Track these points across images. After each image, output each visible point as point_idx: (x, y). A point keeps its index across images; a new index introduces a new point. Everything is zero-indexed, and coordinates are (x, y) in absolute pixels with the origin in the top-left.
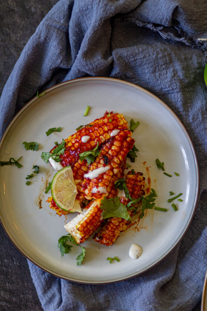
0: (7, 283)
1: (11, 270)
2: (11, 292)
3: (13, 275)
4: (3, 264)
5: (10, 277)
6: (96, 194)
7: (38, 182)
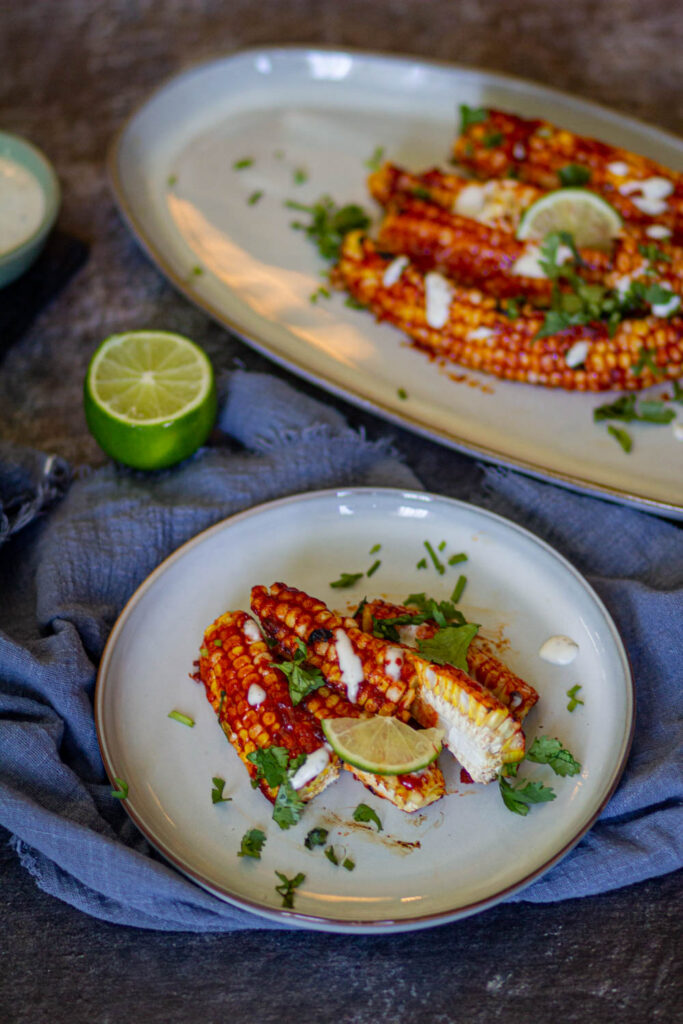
0: (609, 957)
1: (575, 943)
2: (635, 949)
3: (590, 940)
4: (556, 960)
5: (593, 948)
6: (402, 670)
7: (348, 845)
